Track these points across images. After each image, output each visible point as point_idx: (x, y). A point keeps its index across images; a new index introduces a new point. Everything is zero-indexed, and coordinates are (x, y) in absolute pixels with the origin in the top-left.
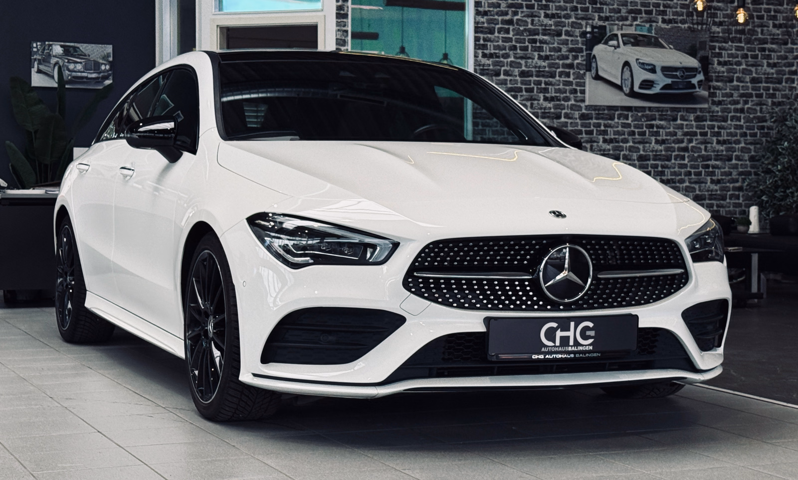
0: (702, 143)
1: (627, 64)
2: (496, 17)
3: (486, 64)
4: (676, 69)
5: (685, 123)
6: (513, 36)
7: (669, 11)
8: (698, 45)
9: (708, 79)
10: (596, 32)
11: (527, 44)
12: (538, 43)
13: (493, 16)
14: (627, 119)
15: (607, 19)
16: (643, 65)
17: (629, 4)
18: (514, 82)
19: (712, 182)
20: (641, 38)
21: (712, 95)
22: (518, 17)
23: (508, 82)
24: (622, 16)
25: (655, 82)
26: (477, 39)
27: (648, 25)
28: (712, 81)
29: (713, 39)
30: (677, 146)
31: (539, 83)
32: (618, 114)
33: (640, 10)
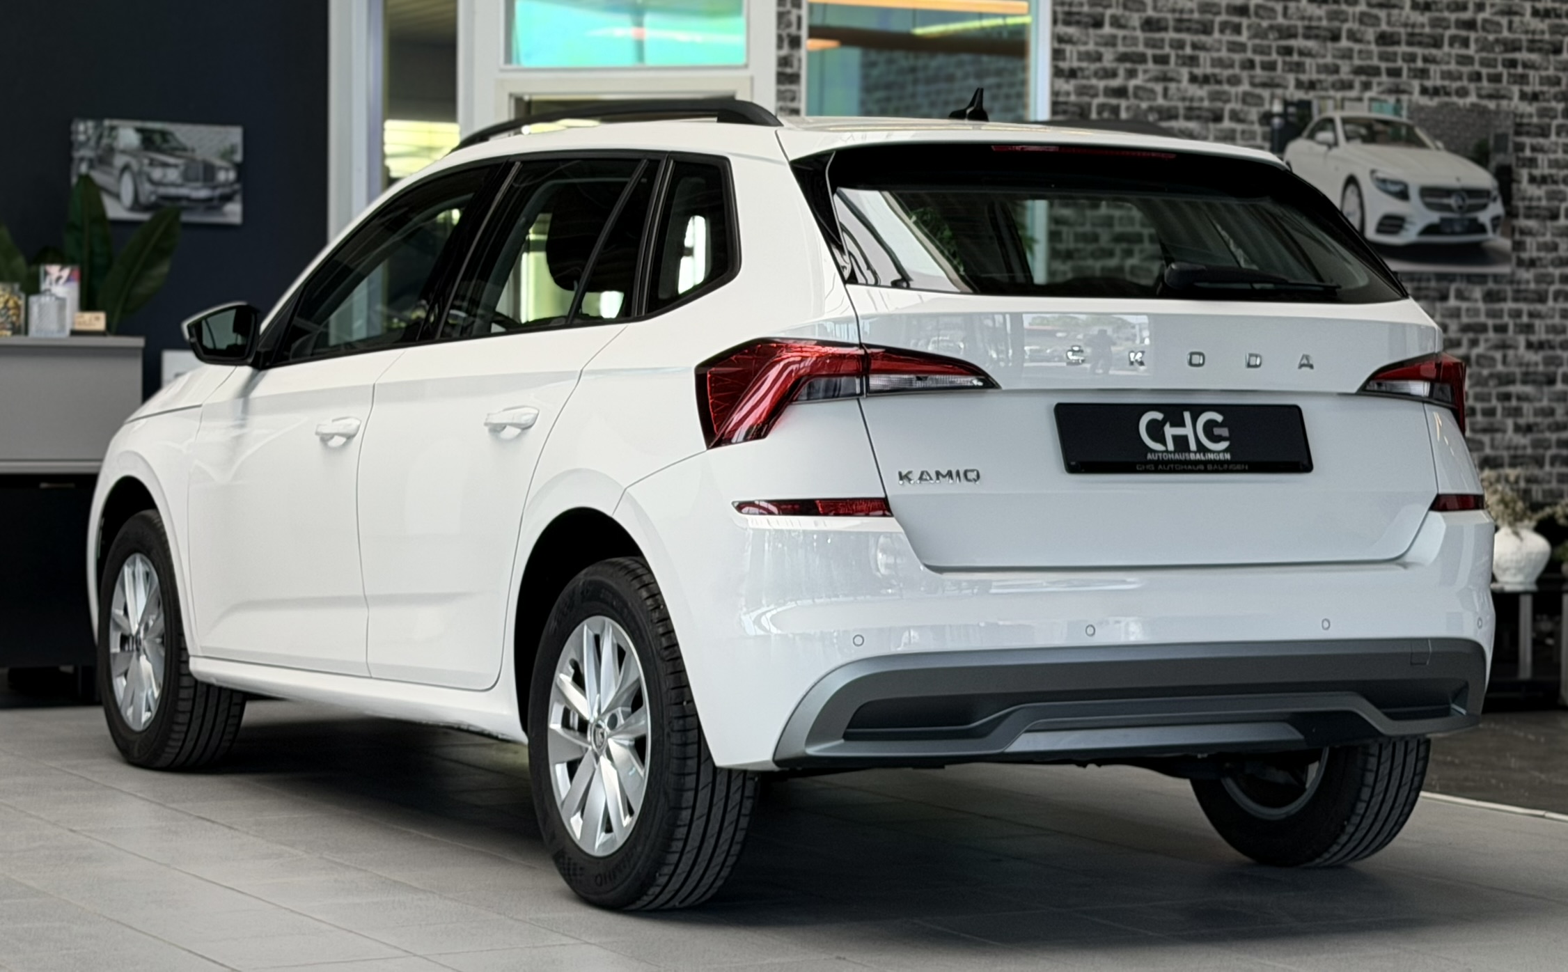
0: (1497, 347)
1: (1351, 181)
2: (1094, 82)
4: (1448, 192)
5: (1464, 305)
7: (1435, 72)
8: (1491, 142)
9: (1511, 213)
10: (1292, 115)
13: (1088, 78)
15: (1312, 85)
16: (1383, 184)
17: (1356, 56)
19: (1517, 429)
20: (1379, 127)
21: (1518, 246)
22: (1138, 82)
24: (1341, 80)
25: (1409, 219)
27: (1392, 99)
28: (1516, 216)
29: (1520, 129)
33: (1378, 68)
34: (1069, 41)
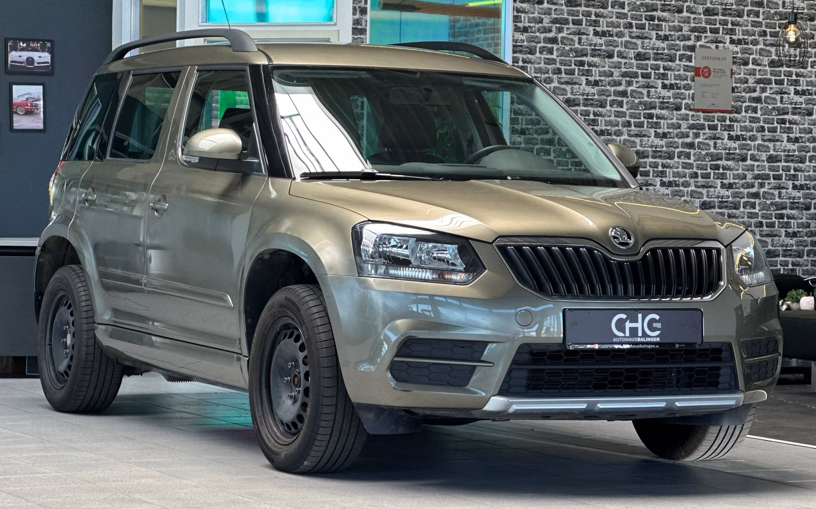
0: (775, 188)
2: (538, 34)
5: (756, 164)
6: (558, 57)
7: (739, 30)
11: (573, 66)
12: (586, 66)
13: (534, 32)
14: (689, 159)
15: (665, 38)
17: (692, 21)
19: (787, 235)
21: (788, 130)
22: (563, 35)
24: (683, 34)
26: (515, 60)
27: (713, 46)
28: (787, 113)
29: (790, 63)
30: (746, 191)
31: (587, 114)
32: (679, 153)
33: (705, 28)
34: (524, 12)
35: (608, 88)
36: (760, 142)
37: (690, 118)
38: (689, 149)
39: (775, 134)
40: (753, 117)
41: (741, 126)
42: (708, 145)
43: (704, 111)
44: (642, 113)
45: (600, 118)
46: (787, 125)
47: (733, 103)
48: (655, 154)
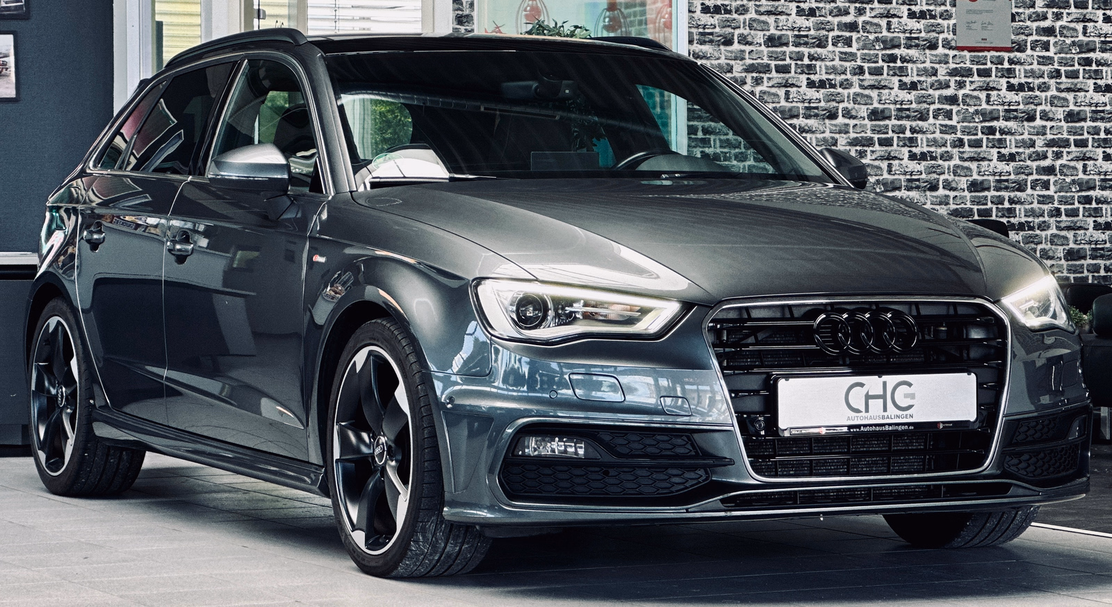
0: (1078, 159)
3: (709, 24)
5: (1049, 124)
14: (951, 119)
18: (755, 56)
23: (747, 56)
30: (1035, 164)
31: (800, 57)
32: (935, 111)
35: (830, 18)
36: (1054, 93)
37: (951, 60)
38: (950, 105)
39: (1075, 81)
40: (1043, 57)
41: (1025, 70)
42: (977, 98)
43: (971, 49)
44: (880, 53)
45: (818, 63)
46: (1094, 67)
47: (1013, 37)
48: (900, 114)
